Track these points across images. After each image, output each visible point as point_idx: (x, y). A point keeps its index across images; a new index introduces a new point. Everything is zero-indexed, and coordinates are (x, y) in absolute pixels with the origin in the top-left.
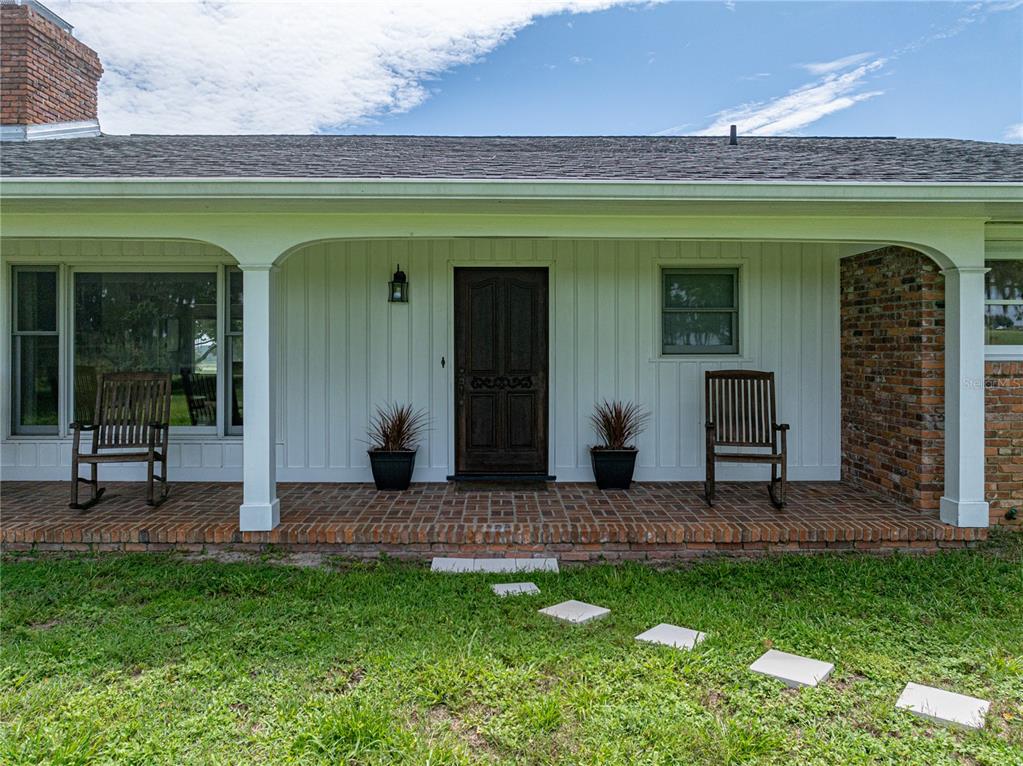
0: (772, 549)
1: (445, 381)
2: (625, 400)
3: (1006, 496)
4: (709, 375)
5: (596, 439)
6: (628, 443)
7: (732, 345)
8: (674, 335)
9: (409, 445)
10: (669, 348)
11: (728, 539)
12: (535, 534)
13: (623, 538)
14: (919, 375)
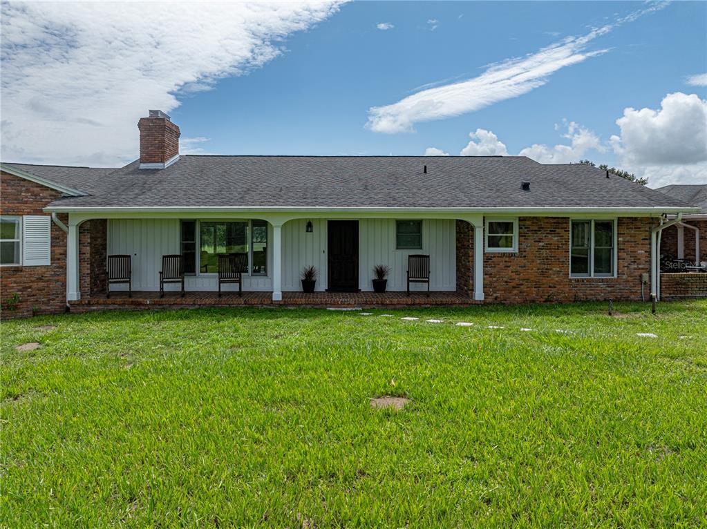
0: (422, 306)
1: (325, 257)
2: (384, 264)
3: (495, 293)
4: (410, 256)
5: (374, 277)
6: (385, 278)
7: (419, 245)
8: (400, 245)
9: (314, 279)
10: (399, 247)
11: (410, 303)
12: (355, 301)
13: (380, 302)
14: (469, 256)
